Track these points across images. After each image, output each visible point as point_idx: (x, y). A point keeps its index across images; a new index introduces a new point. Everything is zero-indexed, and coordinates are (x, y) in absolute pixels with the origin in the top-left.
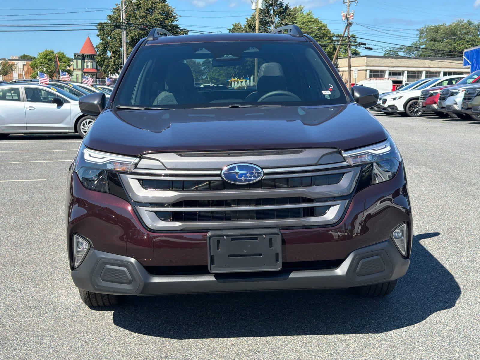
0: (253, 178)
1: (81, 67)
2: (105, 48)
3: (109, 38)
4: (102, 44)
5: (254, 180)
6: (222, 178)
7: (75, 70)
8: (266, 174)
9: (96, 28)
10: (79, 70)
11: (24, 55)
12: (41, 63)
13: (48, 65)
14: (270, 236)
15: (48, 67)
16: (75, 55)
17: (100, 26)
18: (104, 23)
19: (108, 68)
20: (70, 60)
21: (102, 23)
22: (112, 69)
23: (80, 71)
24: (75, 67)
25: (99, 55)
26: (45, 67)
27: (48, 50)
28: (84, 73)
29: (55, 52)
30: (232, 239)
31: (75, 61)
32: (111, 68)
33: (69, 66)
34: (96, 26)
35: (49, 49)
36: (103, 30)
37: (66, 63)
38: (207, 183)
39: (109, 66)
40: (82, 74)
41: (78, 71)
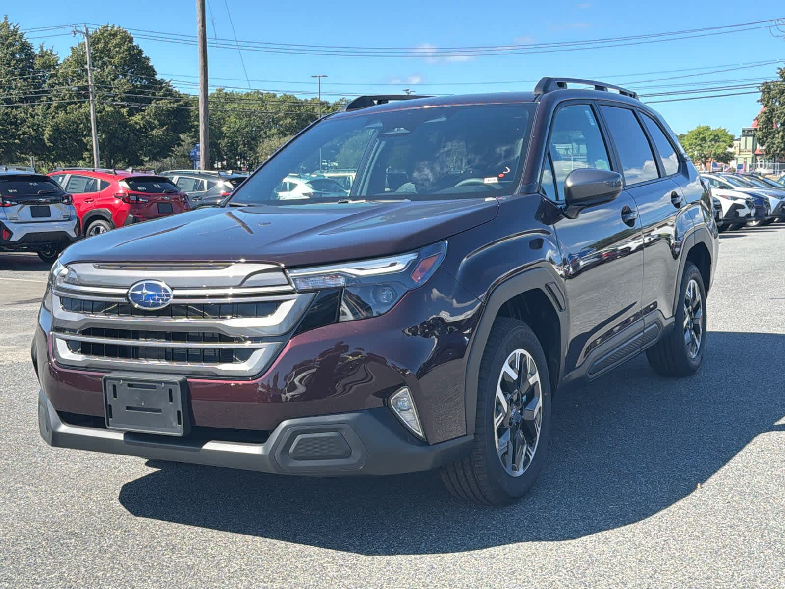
0: (161, 302)
1: (751, 148)
2: (769, 119)
3: (777, 104)
4: (765, 113)
5: (163, 304)
6: (128, 300)
7: (743, 151)
8: (175, 297)
9: (758, 90)
10: (748, 151)
11: (681, 134)
12: (690, 145)
13: (701, 146)
14: (170, 386)
15: (700, 149)
16: (744, 131)
17: (764, 88)
18: (771, 82)
19: (773, 147)
20: (732, 138)
21: (767, 83)
22: (779, 149)
23: (749, 153)
24: (743, 148)
25: (760, 130)
26: (697, 150)
27: (701, 125)
28: (756, 155)
29: (712, 128)
30: (129, 385)
31: (743, 139)
32: (777, 147)
33: (731, 146)
34: (758, 87)
35: (704, 124)
36: (768, 93)
37: (726, 142)
38: (116, 305)
39: (774, 144)
40: (752, 157)
41: (747, 153)
